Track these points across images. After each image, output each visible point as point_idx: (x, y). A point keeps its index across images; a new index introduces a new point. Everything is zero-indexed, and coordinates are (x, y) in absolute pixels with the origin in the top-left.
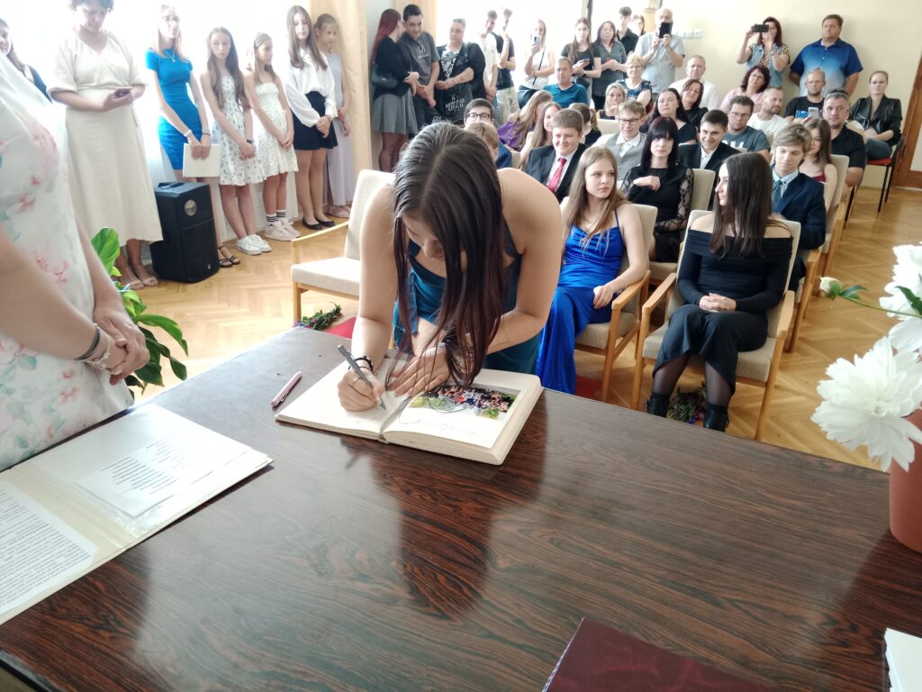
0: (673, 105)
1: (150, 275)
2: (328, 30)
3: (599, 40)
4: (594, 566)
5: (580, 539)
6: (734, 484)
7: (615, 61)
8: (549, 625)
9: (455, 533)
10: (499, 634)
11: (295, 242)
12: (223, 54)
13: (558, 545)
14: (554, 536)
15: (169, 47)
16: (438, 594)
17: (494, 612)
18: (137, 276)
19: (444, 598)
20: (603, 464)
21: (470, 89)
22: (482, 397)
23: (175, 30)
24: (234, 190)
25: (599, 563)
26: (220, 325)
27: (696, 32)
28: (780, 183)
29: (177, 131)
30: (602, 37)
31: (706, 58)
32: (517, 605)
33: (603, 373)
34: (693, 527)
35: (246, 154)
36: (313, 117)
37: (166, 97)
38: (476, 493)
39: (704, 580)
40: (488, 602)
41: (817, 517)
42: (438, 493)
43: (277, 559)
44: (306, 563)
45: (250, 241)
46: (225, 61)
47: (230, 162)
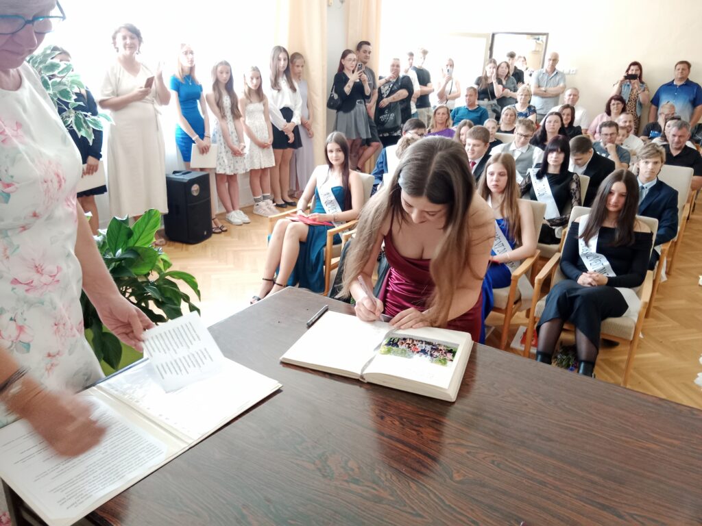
0: (558, 126)
1: (161, 237)
3: (498, 75)
4: (526, 484)
5: (515, 463)
6: (626, 425)
7: (509, 91)
9: (419, 451)
13: (498, 466)
14: (494, 459)
15: (187, 74)
16: (411, 497)
17: (455, 514)
20: (526, 405)
22: (432, 348)
23: (192, 61)
24: (226, 178)
25: (530, 482)
27: (572, 70)
28: (643, 188)
29: (186, 134)
31: (579, 89)
32: (472, 510)
34: (599, 457)
38: (433, 421)
39: (609, 497)
40: (450, 506)
41: (690, 453)
42: (405, 420)
43: (292, 462)
44: (312, 467)
45: (236, 215)
46: (225, 85)
47: (224, 157)
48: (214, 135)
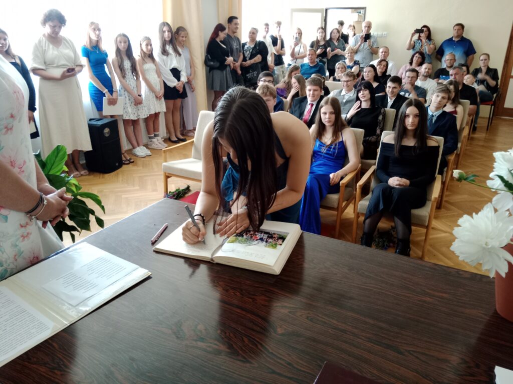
0: (372, 74)
1: (84, 169)
2: (182, 35)
3: (331, 39)
4: (331, 332)
5: (323, 317)
6: (409, 285)
7: (339, 50)
8: (306, 366)
9: (253, 313)
10: (278, 371)
11: (164, 150)
12: (124, 48)
13: (311, 320)
14: (309, 315)
15: (95, 45)
16: (244, 348)
17: (275, 359)
18: (77, 170)
19: (247, 351)
20: (336, 274)
21: (260, 66)
22: (268, 237)
24: (131, 124)
25: (335, 331)
26: (123, 196)
27: (384, 33)
28: (433, 116)
29: (99, 90)
30: (332, 37)
31: (389, 48)
32: (288, 354)
33: (336, 221)
34: (387, 309)
35: (138, 102)
36: (174, 82)
37: (93, 72)
38: (265, 291)
39: (393, 339)
40: (272, 353)
41: (455, 303)
42: (244, 291)
43: (154, 329)
44: (170, 331)
45: (140, 150)
46: (125, 52)
47: (129, 107)
48: (120, 91)
